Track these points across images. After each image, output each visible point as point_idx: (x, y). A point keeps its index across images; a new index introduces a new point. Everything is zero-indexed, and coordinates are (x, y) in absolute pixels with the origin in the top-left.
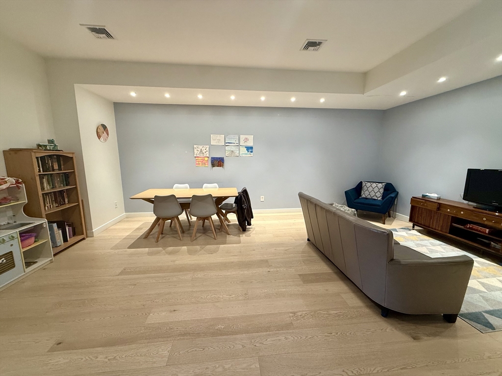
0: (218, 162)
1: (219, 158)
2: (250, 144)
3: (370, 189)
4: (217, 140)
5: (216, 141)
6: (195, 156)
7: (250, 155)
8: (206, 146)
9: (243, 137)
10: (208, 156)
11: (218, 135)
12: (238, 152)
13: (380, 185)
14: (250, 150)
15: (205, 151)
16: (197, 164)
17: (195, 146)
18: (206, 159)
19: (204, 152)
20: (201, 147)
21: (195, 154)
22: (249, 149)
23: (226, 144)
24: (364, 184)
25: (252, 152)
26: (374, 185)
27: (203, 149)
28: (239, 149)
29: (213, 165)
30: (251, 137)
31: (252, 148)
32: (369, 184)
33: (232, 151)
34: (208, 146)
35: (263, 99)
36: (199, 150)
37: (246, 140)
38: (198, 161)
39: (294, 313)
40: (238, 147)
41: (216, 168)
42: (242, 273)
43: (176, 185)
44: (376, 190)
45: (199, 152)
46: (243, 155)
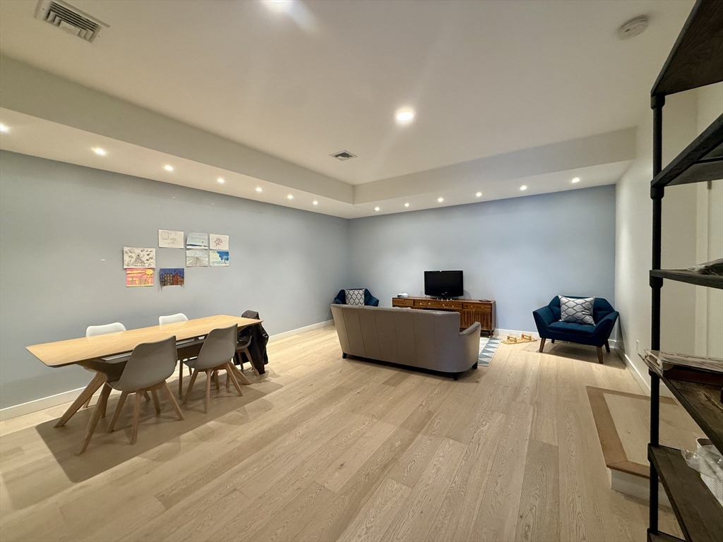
0: (172, 277)
1: (175, 270)
2: (225, 247)
3: (354, 297)
4: (171, 239)
5: (169, 241)
6: (125, 267)
7: (224, 265)
8: (150, 250)
9: (213, 237)
10: (153, 266)
11: (173, 232)
12: (207, 259)
13: (361, 292)
14: (225, 257)
15: (148, 257)
16: (129, 282)
17: (126, 249)
18: (150, 272)
19: (144, 259)
20: (138, 251)
21: (126, 263)
22: (224, 255)
23: (188, 247)
24: (347, 292)
25: (227, 259)
26: (356, 292)
27: (142, 254)
28: (209, 256)
29: (163, 282)
30: (225, 238)
31: (227, 253)
32: (351, 292)
33: (197, 258)
34: (154, 250)
35: (259, 190)
36: (134, 256)
37: (219, 242)
38: (132, 277)
39: (421, 405)
40: (207, 252)
41: (169, 288)
42: (339, 405)
43: (89, 329)
44: (359, 296)
45: (133, 260)
46: (215, 265)
